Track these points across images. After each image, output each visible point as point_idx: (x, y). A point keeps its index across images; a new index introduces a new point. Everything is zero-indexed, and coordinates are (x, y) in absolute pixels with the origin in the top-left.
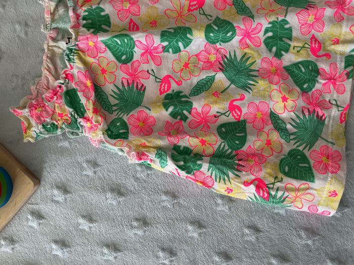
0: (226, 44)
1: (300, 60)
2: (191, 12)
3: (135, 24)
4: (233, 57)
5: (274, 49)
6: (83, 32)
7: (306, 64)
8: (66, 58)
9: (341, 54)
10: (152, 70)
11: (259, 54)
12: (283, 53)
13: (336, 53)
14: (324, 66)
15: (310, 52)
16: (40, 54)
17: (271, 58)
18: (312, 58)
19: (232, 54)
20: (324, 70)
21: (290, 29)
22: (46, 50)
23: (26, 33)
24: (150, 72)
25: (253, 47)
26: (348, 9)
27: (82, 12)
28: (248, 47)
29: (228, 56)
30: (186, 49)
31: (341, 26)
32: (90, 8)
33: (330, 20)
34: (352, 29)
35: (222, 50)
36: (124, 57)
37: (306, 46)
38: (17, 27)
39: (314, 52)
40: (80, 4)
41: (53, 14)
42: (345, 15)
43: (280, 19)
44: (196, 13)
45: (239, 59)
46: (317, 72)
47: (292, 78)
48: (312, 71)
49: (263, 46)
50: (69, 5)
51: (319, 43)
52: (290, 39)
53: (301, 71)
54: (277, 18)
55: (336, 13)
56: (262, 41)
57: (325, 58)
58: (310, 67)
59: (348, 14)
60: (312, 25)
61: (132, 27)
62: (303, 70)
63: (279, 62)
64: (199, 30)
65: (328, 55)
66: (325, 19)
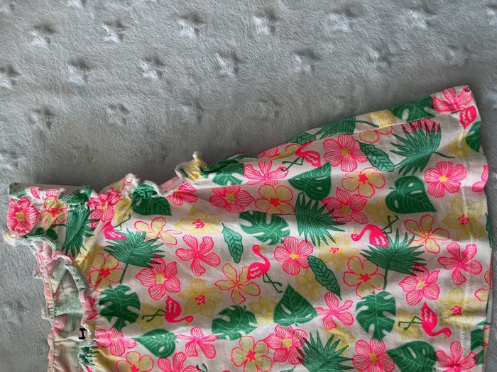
0: (305, 324)
1: (409, 341)
2: (251, 280)
3: (174, 302)
4: (316, 341)
5: (372, 327)
6: (102, 323)
7: (417, 346)
8: (81, 361)
9: (465, 329)
10: (204, 365)
11: (352, 337)
12: (385, 332)
13: (458, 327)
14: (442, 347)
15: (422, 329)
16: (44, 348)
17: (368, 341)
18: (425, 338)
19: (315, 336)
20: (442, 352)
21: (393, 300)
22: (51, 348)
23: (21, 319)
24: (201, 367)
25: (343, 325)
26: (471, 265)
27: (99, 294)
28: (336, 326)
29: (309, 339)
30: (250, 334)
31: (463, 291)
32: (109, 288)
33: (447, 283)
34: (478, 294)
35: (300, 332)
36: (162, 349)
37: (416, 320)
38: (7, 309)
39: (428, 328)
40: (94, 282)
41: (56, 295)
42: (467, 274)
43: (377, 292)
44: (259, 280)
45: (324, 343)
46: (433, 356)
47: (400, 368)
48: (426, 356)
49: (356, 323)
50: (79, 287)
51: (434, 315)
52: (393, 312)
53: (412, 357)
54: (373, 293)
55: (454, 272)
56: (355, 317)
57: (442, 335)
58: (424, 351)
59: (471, 272)
60: (422, 291)
61: (170, 306)
62: (414, 355)
63: (380, 345)
64: (266, 316)
65: (447, 331)
66: (440, 283)
